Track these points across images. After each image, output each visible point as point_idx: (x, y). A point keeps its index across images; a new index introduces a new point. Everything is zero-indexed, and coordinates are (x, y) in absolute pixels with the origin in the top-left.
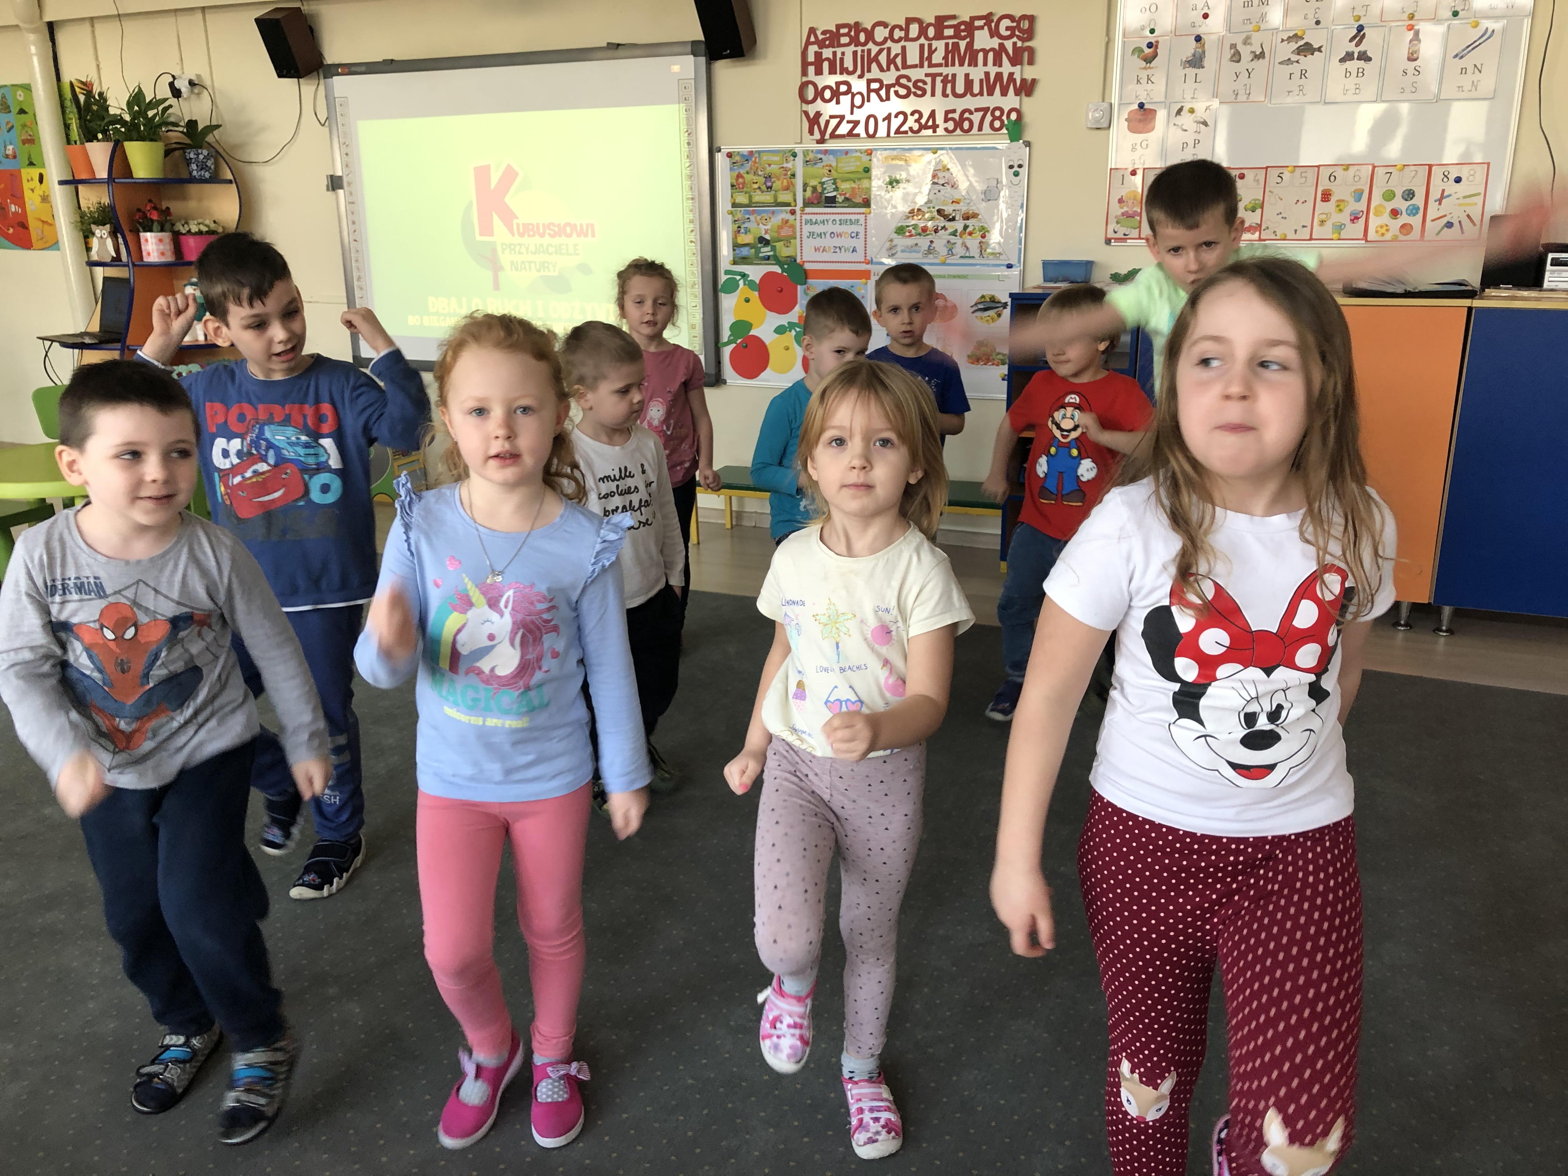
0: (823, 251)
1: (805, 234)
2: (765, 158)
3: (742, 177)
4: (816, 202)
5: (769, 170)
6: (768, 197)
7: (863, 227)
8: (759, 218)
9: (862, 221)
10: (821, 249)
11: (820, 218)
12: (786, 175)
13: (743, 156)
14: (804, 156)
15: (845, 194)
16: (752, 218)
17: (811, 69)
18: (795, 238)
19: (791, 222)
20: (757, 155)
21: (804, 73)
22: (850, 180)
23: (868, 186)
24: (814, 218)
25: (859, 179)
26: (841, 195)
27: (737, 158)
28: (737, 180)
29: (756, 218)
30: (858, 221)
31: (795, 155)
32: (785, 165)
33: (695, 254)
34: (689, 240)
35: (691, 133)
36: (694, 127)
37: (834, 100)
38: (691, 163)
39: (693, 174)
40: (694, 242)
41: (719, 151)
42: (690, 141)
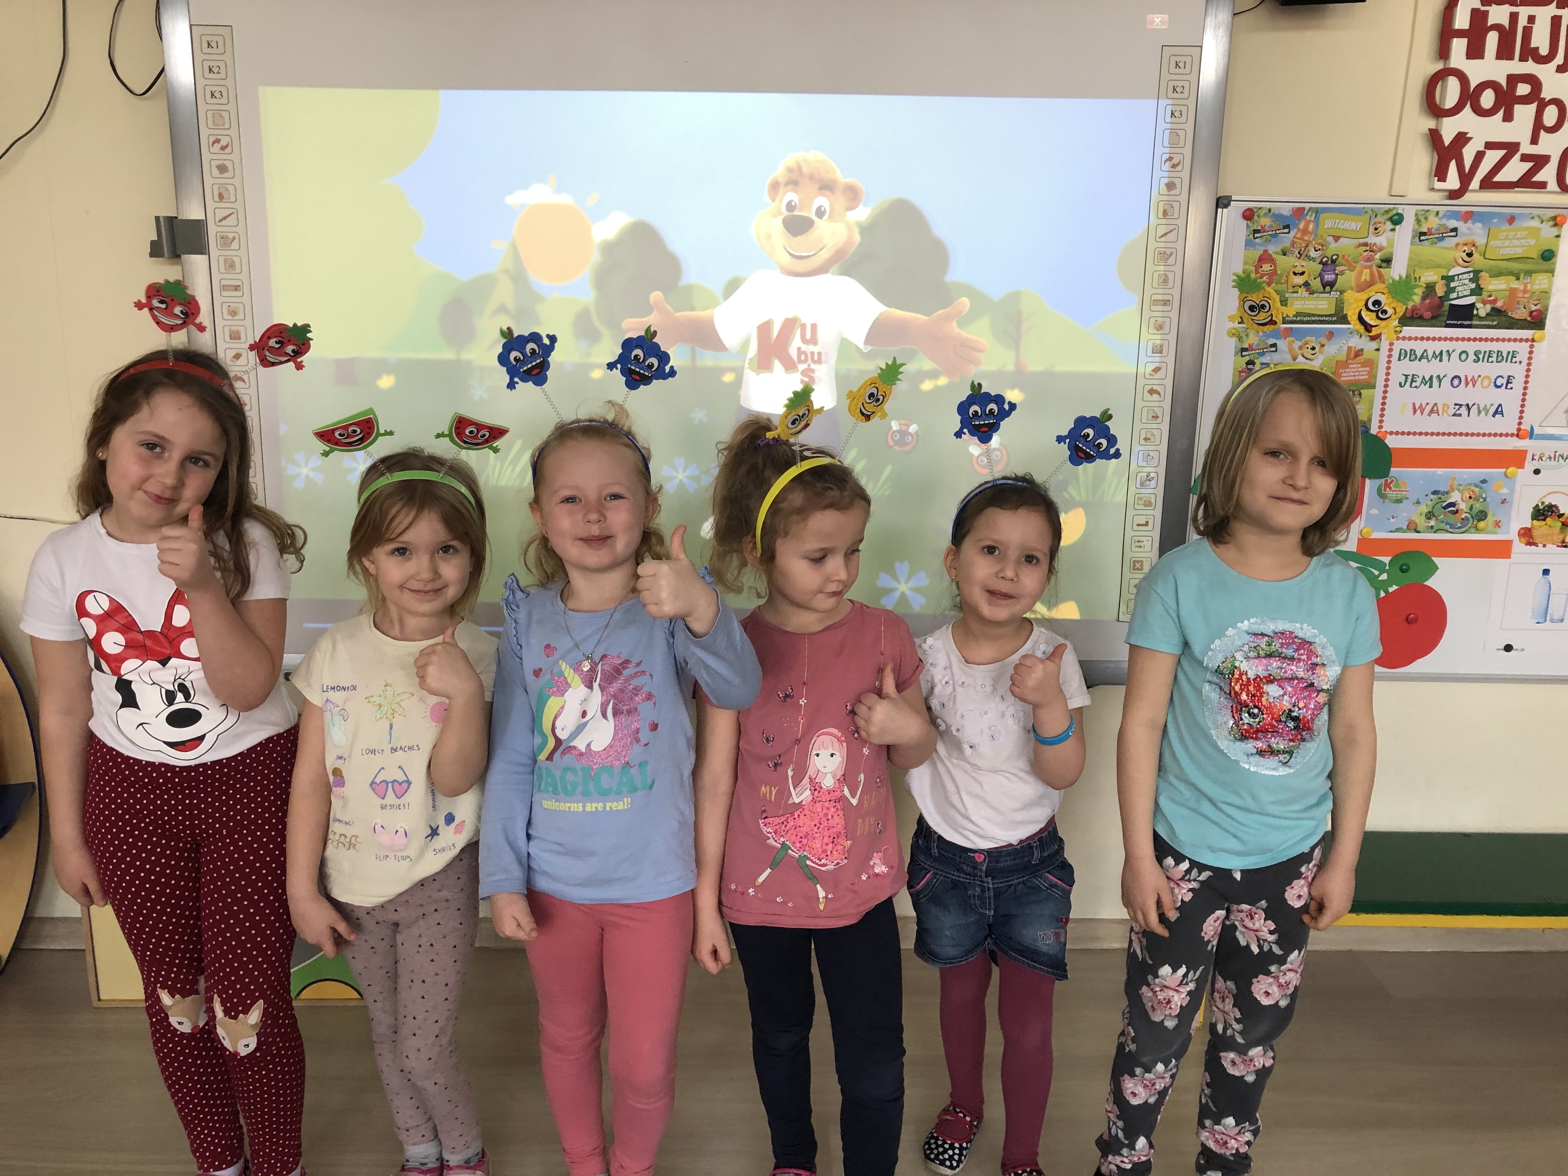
0: (1432, 411)
1: (1396, 377)
2: (1328, 223)
3: (1272, 261)
4: (1427, 315)
5: (1333, 248)
6: (1323, 304)
7: (1524, 366)
8: (1299, 343)
9: (1523, 356)
10: (1429, 408)
11: (1433, 347)
12: (1369, 260)
13: (1278, 217)
14: (1418, 221)
15: (1495, 301)
16: (1282, 344)
17: (1459, 46)
18: (1374, 387)
19: (1367, 355)
20: (1311, 217)
21: (1444, 52)
22: (1511, 273)
23: (1544, 286)
24: (1419, 347)
25: (1529, 273)
26: (1484, 303)
27: (1266, 222)
28: (1258, 266)
29: (1290, 345)
30: (1514, 354)
31: (1397, 220)
32: (1372, 239)
33: (1156, 417)
34: (1148, 388)
35: (1179, 164)
36: (1188, 151)
37: (1501, 114)
38: (1172, 227)
39: (1174, 250)
40: (1159, 393)
41: (1226, 206)
42: (1175, 180)
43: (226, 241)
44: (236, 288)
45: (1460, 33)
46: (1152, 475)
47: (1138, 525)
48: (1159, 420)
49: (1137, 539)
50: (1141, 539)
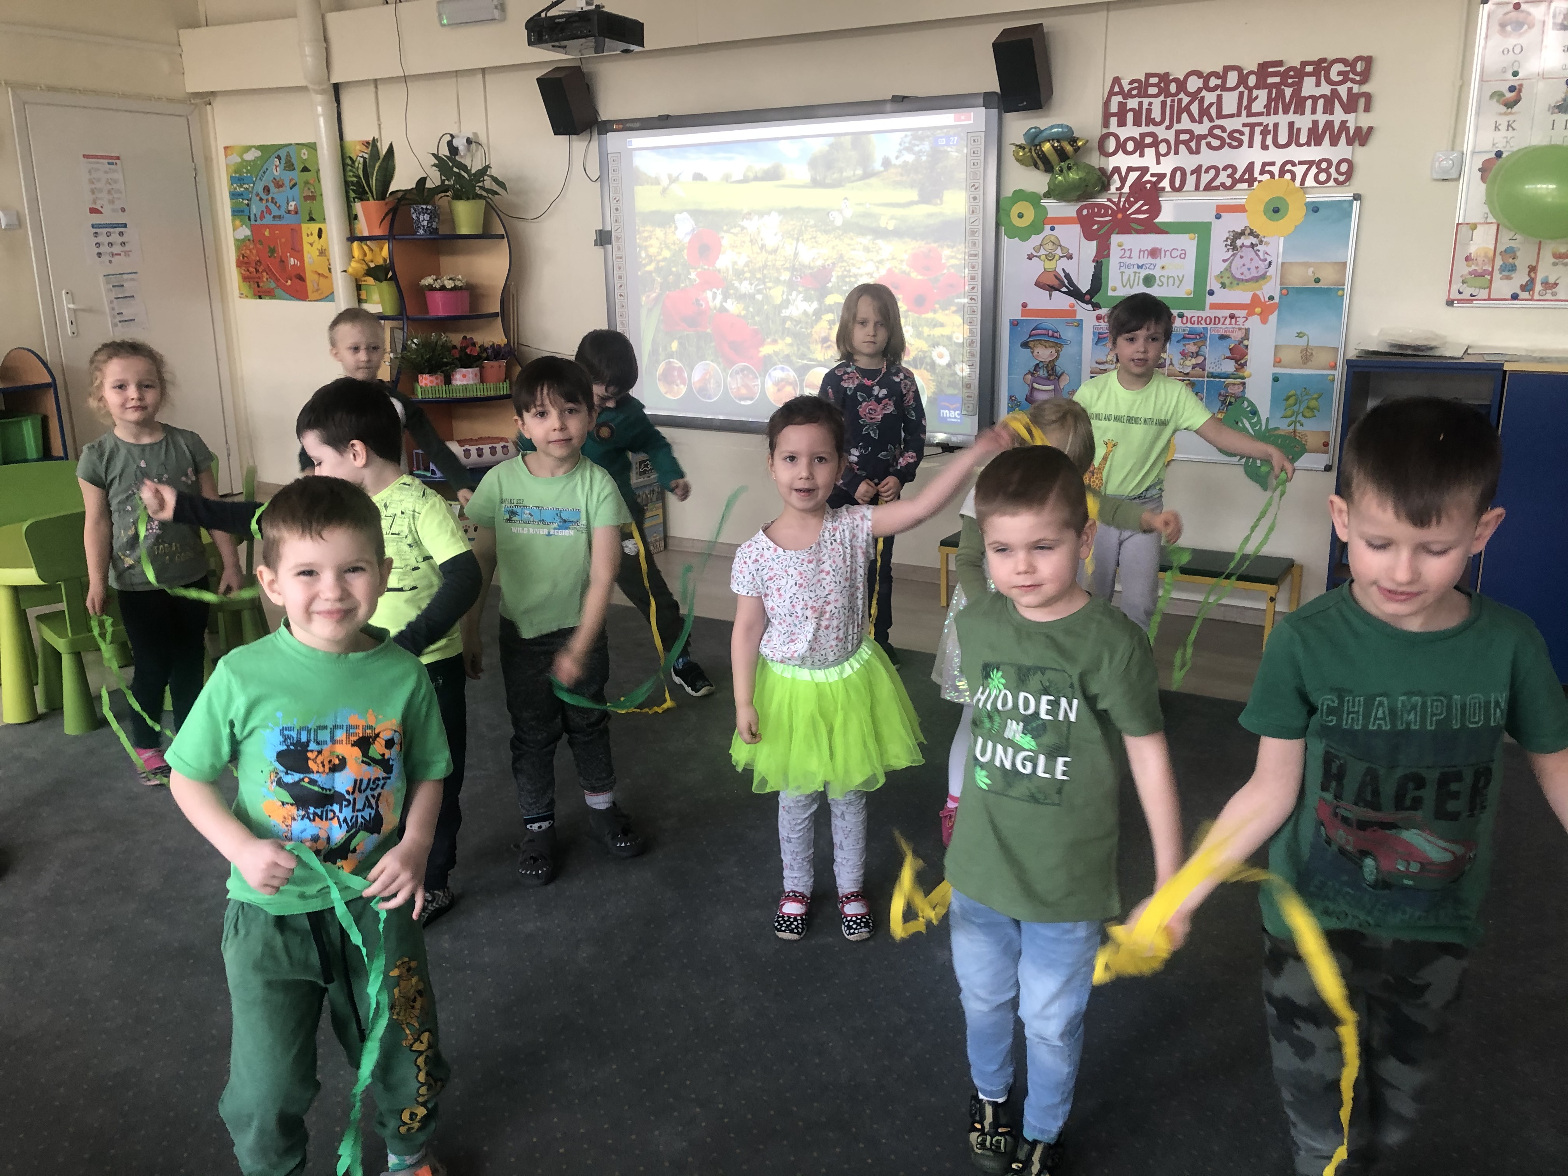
17: (1114, 121)
21: (1106, 124)
34: (969, 295)
37: (1138, 153)
40: (975, 300)
43: (618, 239)
44: (621, 258)
45: (1114, 115)
46: (974, 339)
47: (969, 365)
48: (976, 313)
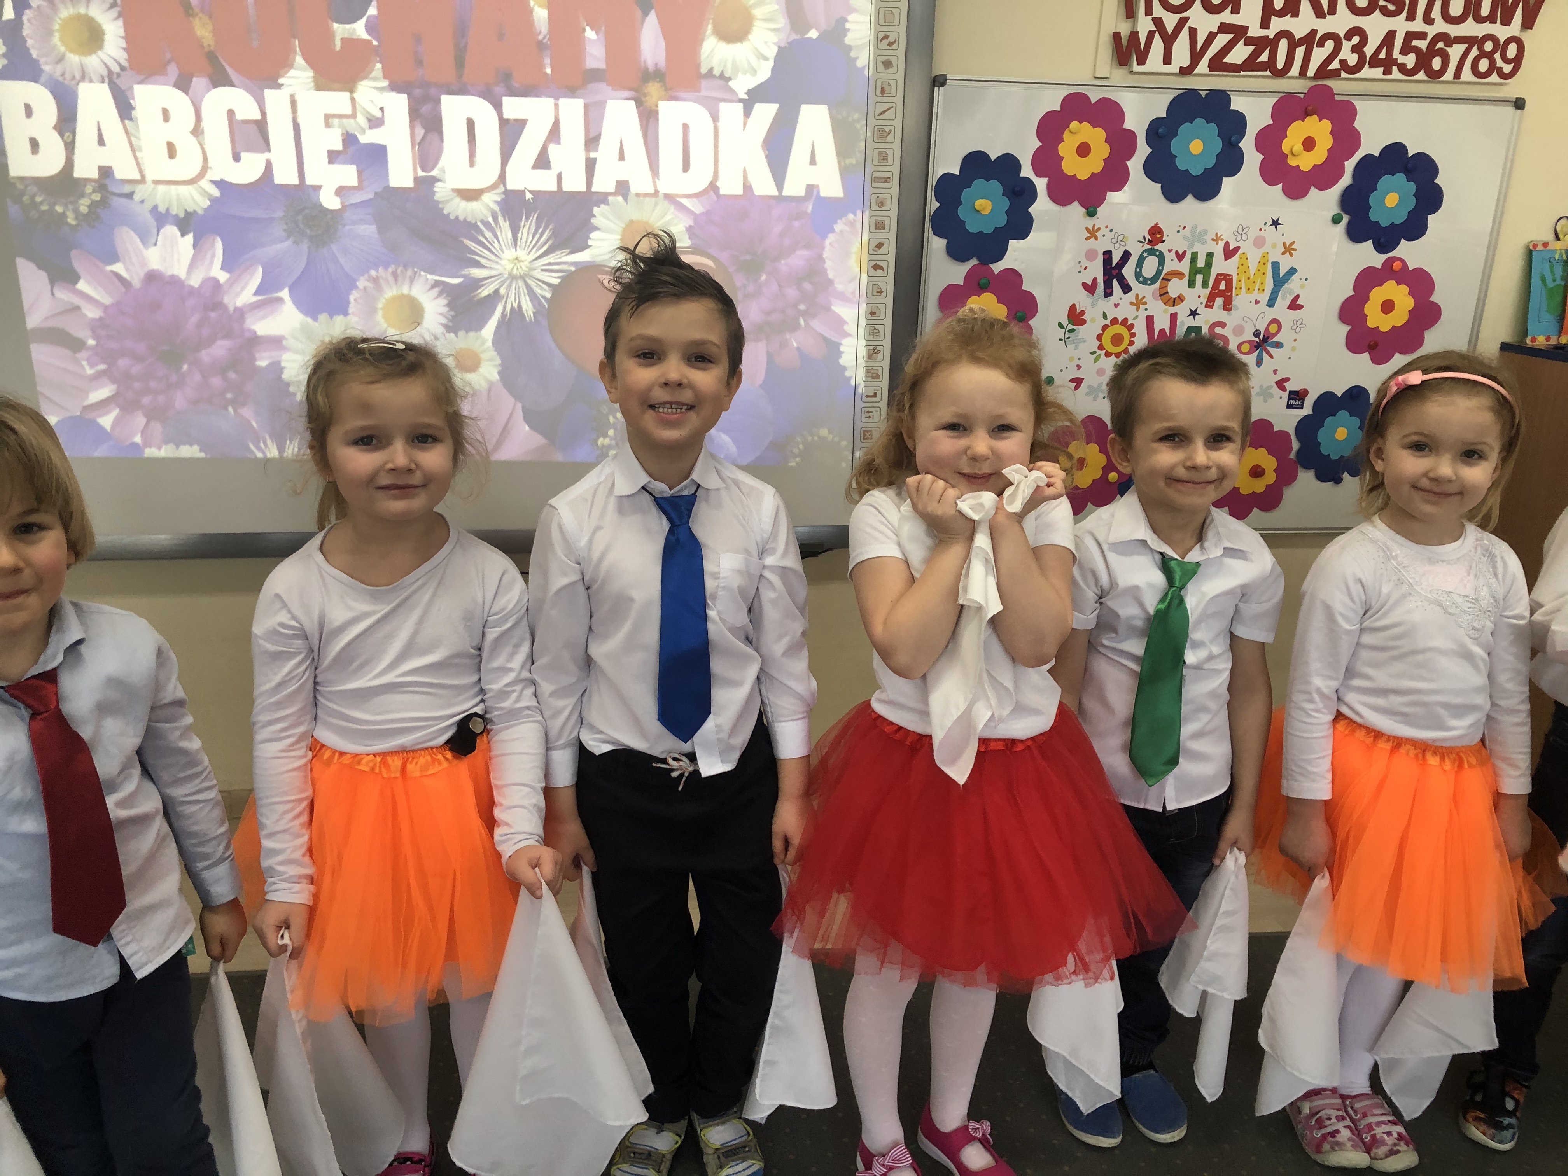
33: (881, 292)
34: (872, 263)
35: (895, 42)
36: (903, 29)
38: (890, 105)
39: (892, 128)
40: (881, 268)
41: (943, 84)
42: (891, 58)
46: (878, 348)
47: (867, 396)
48: (883, 295)
49: (867, 409)
50: (870, 410)
